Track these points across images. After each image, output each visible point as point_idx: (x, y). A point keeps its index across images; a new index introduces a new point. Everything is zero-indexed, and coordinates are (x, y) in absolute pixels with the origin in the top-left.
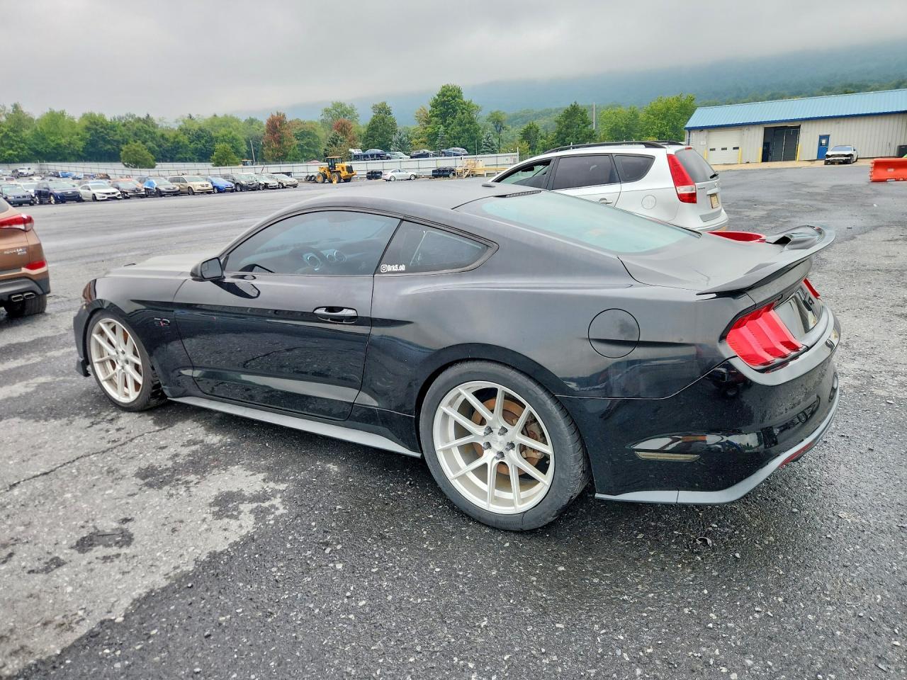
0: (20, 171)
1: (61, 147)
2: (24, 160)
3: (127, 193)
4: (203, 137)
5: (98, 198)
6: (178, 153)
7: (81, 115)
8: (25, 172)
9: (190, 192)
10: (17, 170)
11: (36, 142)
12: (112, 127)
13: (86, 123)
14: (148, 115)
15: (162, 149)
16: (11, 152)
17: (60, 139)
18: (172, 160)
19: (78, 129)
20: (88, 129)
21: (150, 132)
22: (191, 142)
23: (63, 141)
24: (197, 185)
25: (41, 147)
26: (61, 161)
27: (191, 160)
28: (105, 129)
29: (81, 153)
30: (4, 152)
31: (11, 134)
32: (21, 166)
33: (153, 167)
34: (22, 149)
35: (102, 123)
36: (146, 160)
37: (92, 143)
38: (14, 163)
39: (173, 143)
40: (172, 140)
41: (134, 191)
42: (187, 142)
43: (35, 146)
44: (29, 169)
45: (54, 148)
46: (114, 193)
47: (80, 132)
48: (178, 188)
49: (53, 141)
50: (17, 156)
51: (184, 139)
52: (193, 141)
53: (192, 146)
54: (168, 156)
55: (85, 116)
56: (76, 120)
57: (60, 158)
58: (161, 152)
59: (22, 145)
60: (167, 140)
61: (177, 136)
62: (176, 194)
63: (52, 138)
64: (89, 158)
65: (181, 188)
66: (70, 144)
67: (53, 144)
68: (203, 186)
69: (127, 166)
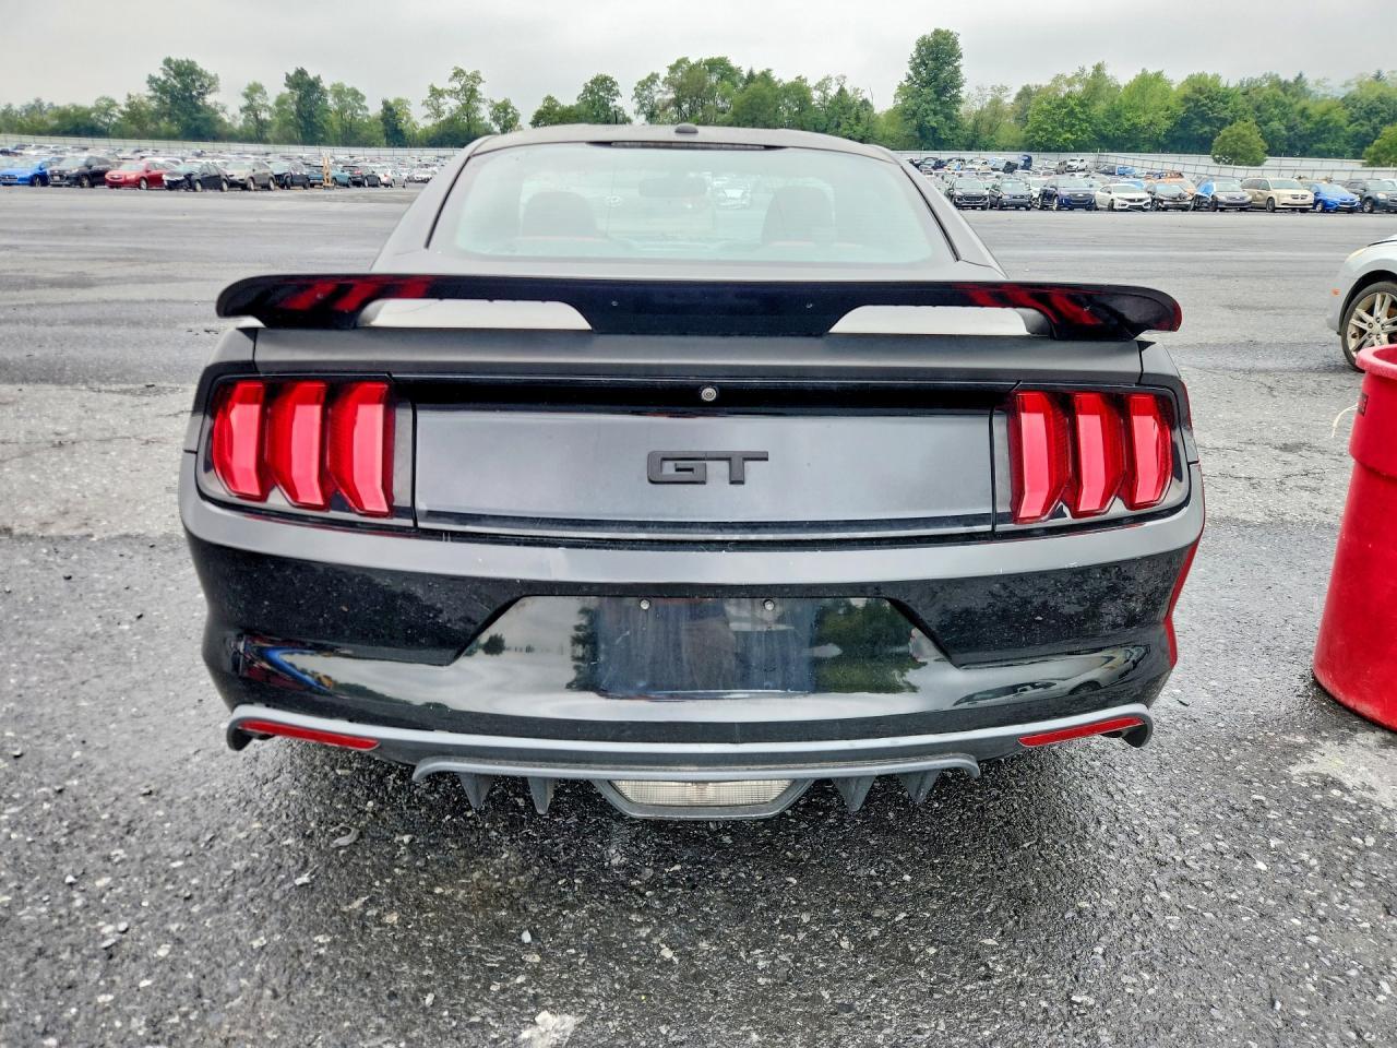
0: (1069, 163)
1: (1136, 128)
2: (1081, 147)
3: (1162, 201)
4: (1377, 113)
5: (1116, 207)
6: (1320, 141)
7: (1185, 77)
8: (1075, 165)
9: (1270, 207)
10: (1065, 162)
11: (1106, 120)
12: (1225, 97)
13: (1188, 91)
14: (1301, 76)
15: (1292, 133)
16: (1068, 135)
17: (1139, 117)
18: (1305, 153)
19: (1171, 102)
20: (1186, 99)
21: (1283, 104)
22: (1351, 122)
23: (1143, 120)
24: (1283, 196)
25: (1110, 130)
26: (1129, 150)
27: (1339, 155)
28: (1212, 100)
29: (1161, 139)
30: (1060, 135)
31: (1077, 109)
32: (1073, 156)
33: (1258, 163)
34: (1083, 131)
35: (1210, 91)
36: (1251, 151)
37: (1184, 123)
38: (1067, 151)
39: (1317, 123)
40: (1318, 118)
41: (1174, 199)
42: (1343, 122)
43: (1102, 127)
44: (1082, 160)
45: (1126, 131)
46: (1140, 200)
47: (1173, 105)
48: (1249, 198)
49: (1129, 120)
50: (1074, 142)
51: (1340, 117)
52: (1357, 120)
53: (1352, 129)
54: (1299, 145)
55: (1191, 80)
56: (1174, 87)
57: (1129, 145)
58: (1288, 139)
59: (1085, 125)
60: (1308, 118)
61: (1329, 110)
62: (1243, 207)
63: (1129, 115)
64: (1171, 146)
65: (1255, 199)
66: (1151, 123)
67: (1126, 125)
68: (1295, 197)
69: (1217, 161)
